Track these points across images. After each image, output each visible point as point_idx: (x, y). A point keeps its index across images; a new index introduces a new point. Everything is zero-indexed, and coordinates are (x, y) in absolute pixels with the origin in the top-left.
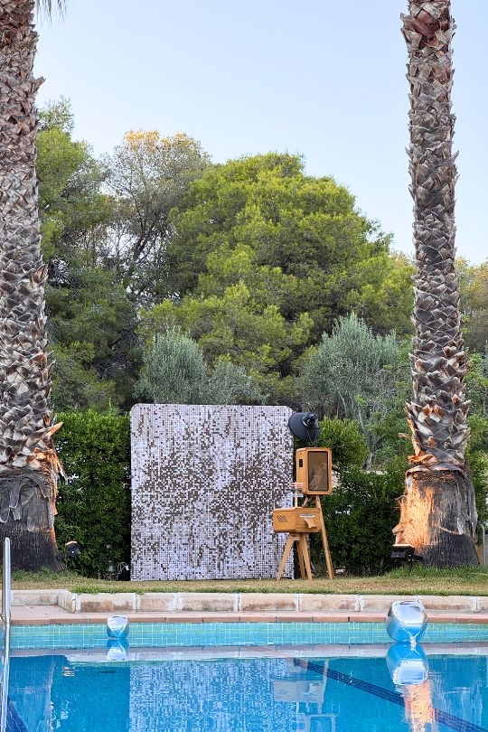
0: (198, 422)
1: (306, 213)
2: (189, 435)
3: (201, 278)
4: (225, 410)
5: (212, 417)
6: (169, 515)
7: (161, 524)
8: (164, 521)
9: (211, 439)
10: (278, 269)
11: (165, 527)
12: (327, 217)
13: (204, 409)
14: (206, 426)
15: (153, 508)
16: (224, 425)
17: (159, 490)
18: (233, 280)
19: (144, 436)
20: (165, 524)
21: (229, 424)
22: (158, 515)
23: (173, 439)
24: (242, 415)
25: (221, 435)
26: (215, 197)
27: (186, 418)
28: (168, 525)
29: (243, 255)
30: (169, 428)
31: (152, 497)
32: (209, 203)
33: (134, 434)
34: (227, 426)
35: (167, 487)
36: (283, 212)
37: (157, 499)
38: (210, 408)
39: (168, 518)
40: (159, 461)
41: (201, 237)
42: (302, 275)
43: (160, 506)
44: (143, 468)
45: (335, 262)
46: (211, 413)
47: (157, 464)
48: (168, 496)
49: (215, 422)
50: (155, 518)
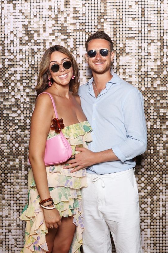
2: (31, 37)
14: (61, 19)
21: (105, 13)
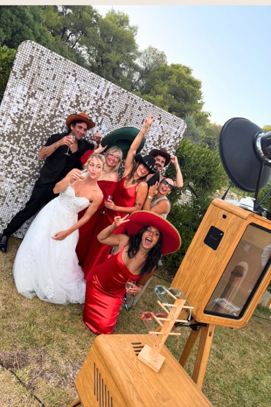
0: (93, 94)
1: (188, 84)
3: (152, 90)
4: (125, 95)
5: (110, 97)
6: (26, 176)
7: (14, 181)
8: (18, 179)
9: (100, 119)
10: (173, 97)
11: (18, 185)
12: (193, 88)
13: (105, 85)
15: (11, 163)
16: (118, 111)
17: (24, 146)
18: (160, 94)
19: (26, 81)
20: (18, 182)
22: (14, 171)
23: (59, 100)
24: (140, 109)
25: (112, 120)
26: (165, 71)
27: (82, 84)
28: (22, 184)
29: (166, 88)
30: (59, 86)
31: (12, 150)
32: (163, 72)
33: (15, 74)
34: (121, 113)
35: (34, 147)
36: (182, 81)
37: (18, 154)
38: (112, 86)
39: (24, 178)
40: (35, 116)
41: (156, 80)
42: (179, 101)
43: (19, 163)
44: (12, 116)
45: (189, 101)
46: (111, 92)
47: (31, 118)
48: (32, 157)
49: (110, 103)
50: (10, 172)
